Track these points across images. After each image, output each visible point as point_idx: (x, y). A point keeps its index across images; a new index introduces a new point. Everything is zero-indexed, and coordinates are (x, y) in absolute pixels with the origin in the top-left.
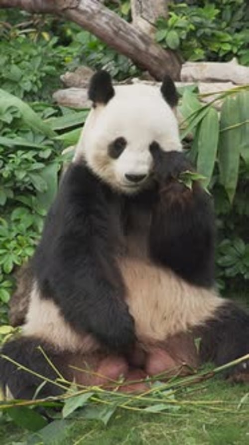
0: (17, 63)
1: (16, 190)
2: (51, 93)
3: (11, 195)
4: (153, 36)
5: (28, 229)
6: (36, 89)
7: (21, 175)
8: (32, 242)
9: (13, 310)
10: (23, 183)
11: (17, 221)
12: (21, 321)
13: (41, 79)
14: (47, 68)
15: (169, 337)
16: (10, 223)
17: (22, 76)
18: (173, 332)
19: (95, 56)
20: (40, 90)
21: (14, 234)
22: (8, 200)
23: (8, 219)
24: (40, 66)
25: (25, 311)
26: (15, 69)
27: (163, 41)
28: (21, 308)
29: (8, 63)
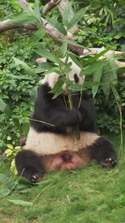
0: (22, 48)
1: (22, 96)
2: (35, 60)
3: (20, 97)
4: (73, 38)
5: (27, 110)
6: (29, 58)
7: (24, 90)
8: (28, 115)
9: (21, 140)
10: (24, 92)
11: (23, 107)
12: (24, 144)
13: (31, 54)
14: (33, 50)
15: (79, 150)
16: (20, 108)
17: (24, 53)
18: (81, 148)
19: (51, 46)
20: (31, 58)
21: (21, 112)
22: (19, 99)
23: (19, 106)
24: (31, 49)
26: (22, 51)
27: (77, 40)
28: (24, 139)
29: (19, 48)
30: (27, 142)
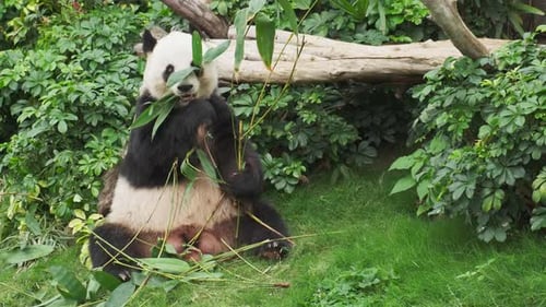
0: (108, 23)
1: (105, 115)
2: (133, 46)
3: (101, 119)
4: (208, 6)
5: (113, 144)
6: (121, 42)
7: (108, 104)
8: (116, 153)
9: (101, 203)
10: (110, 110)
11: (106, 138)
13: (126, 35)
14: (129, 27)
16: (100, 140)
17: (111, 33)
18: (219, 221)
19: (166, 19)
20: (125, 43)
21: (102, 148)
22: (99, 122)
23: (99, 137)
24: (125, 25)
25: (110, 203)
26: (107, 28)
27: (216, 9)
28: (107, 202)
29: (102, 22)
30: (113, 207)
